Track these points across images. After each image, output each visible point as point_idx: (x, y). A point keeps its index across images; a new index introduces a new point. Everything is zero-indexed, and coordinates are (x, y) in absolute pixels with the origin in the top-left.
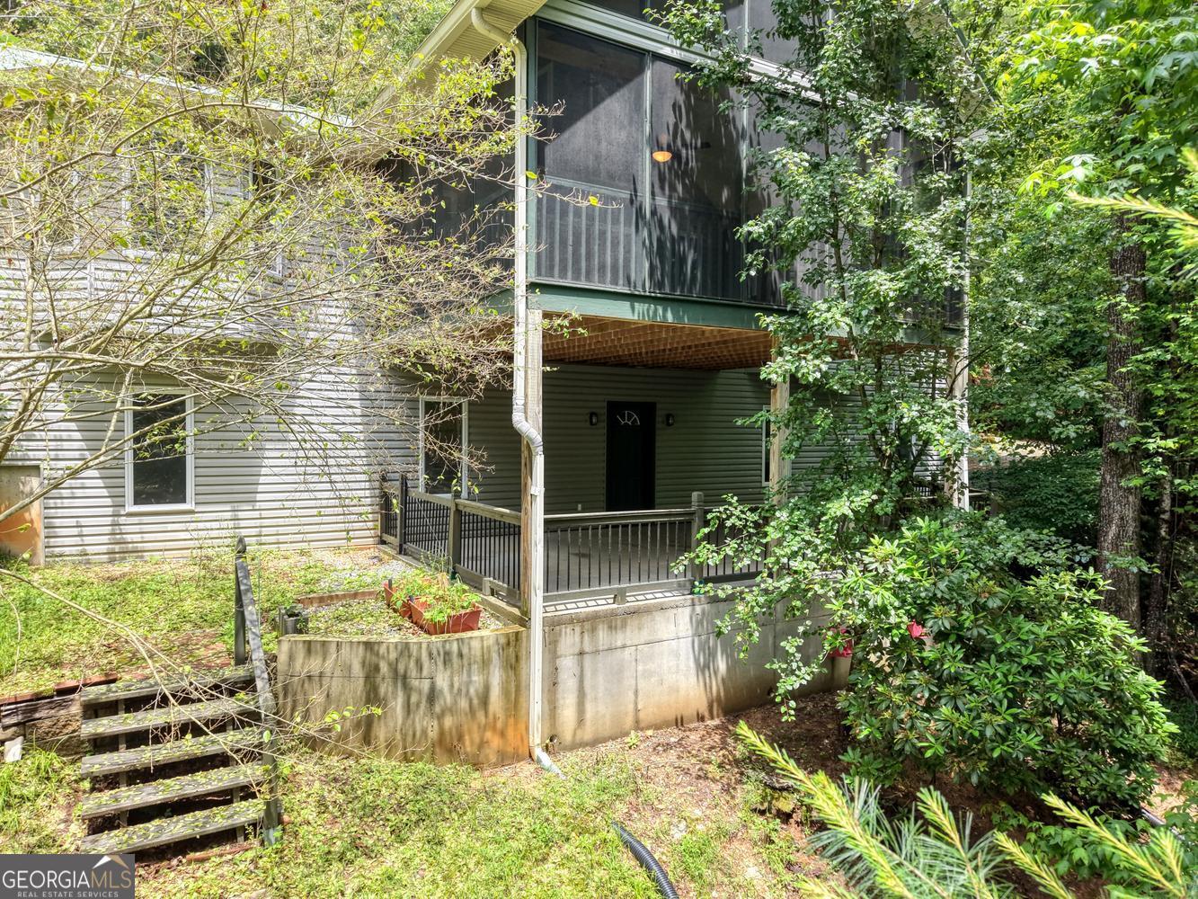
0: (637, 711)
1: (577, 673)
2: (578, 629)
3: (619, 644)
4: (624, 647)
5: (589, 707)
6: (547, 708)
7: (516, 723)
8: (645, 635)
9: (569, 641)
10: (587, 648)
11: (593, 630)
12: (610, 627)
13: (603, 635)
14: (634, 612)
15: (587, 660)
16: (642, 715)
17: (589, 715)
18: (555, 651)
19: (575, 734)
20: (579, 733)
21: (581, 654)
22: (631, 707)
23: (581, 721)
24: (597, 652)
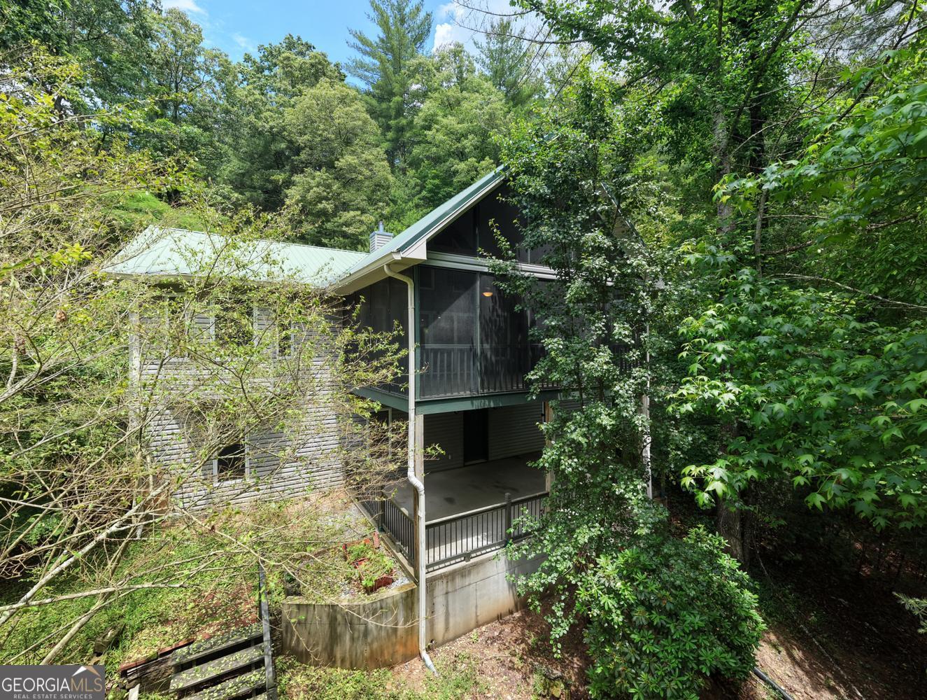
0: (477, 616)
1: (445, 604)
2: (445, 581)
3: (467, 583)
4: (469, 585)
5: (452, 621)
6: (428, 625)
7: (412, 638)
8: (481, 576)
9: (440, 588)
10: (450, 590)
11: (453, 579)
12: (462, 576)
13: (458, 581)
14: (476, 565)
15: (450, 596)
16: (479, 618)
17: (451, 625)
18: (433, 595)
19: (444, 636)
20: (446, 635)
21: (447, 593)
22: (474, 615)
23: (447, 629)
24: (456, 590)
